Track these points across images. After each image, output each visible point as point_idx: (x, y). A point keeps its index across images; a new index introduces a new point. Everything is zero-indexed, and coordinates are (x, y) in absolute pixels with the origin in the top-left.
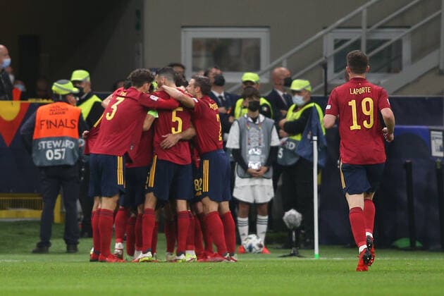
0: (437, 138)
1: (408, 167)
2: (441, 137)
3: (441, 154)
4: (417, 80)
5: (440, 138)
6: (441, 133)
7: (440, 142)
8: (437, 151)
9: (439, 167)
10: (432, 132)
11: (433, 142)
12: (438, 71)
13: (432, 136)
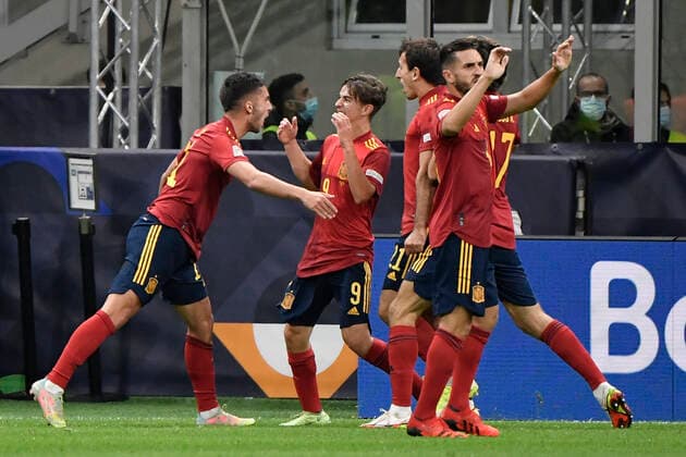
0: (80, 172)
1: (22, 230)
2: (91, 169)
3: (91, 205)
4: (25, 53)
5: (88, 173)
6: (90, 162)
7: (88, 181)
8: (81, 197)
9: (85, 231)
10: (72, 161)
11: (73, 180)
12: (64, 36)
13: (71, 167)
